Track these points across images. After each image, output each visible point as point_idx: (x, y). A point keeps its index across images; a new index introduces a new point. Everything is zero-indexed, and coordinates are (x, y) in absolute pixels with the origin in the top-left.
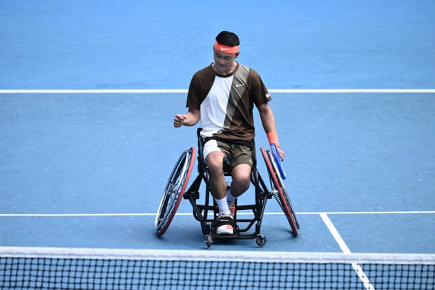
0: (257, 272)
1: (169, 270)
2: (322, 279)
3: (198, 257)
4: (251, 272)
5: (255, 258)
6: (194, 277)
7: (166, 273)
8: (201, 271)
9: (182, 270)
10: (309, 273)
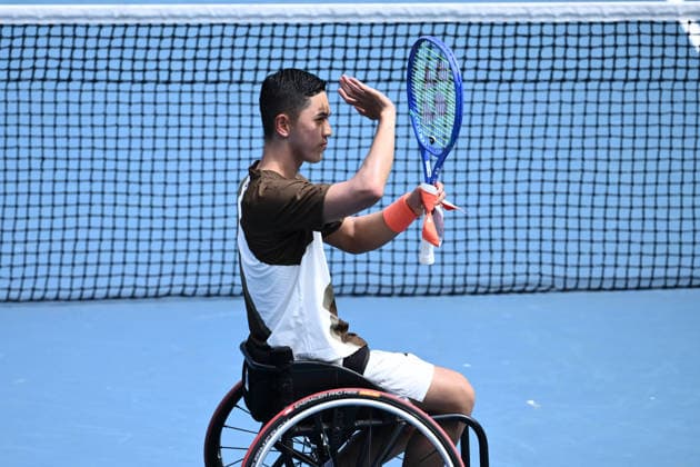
3: (369, 16)
5: (480, 15)
8: (376, 42)
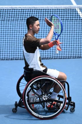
0: (40, 13)
1: (9, 13)
2: (63, 14)
3: (19, 8)
4: (38, 13)
5: (39, 8)
6: (17, 15)
7: (7, 14)
8: (20, 13)
9: (13, 13)
10: (58, 13)
